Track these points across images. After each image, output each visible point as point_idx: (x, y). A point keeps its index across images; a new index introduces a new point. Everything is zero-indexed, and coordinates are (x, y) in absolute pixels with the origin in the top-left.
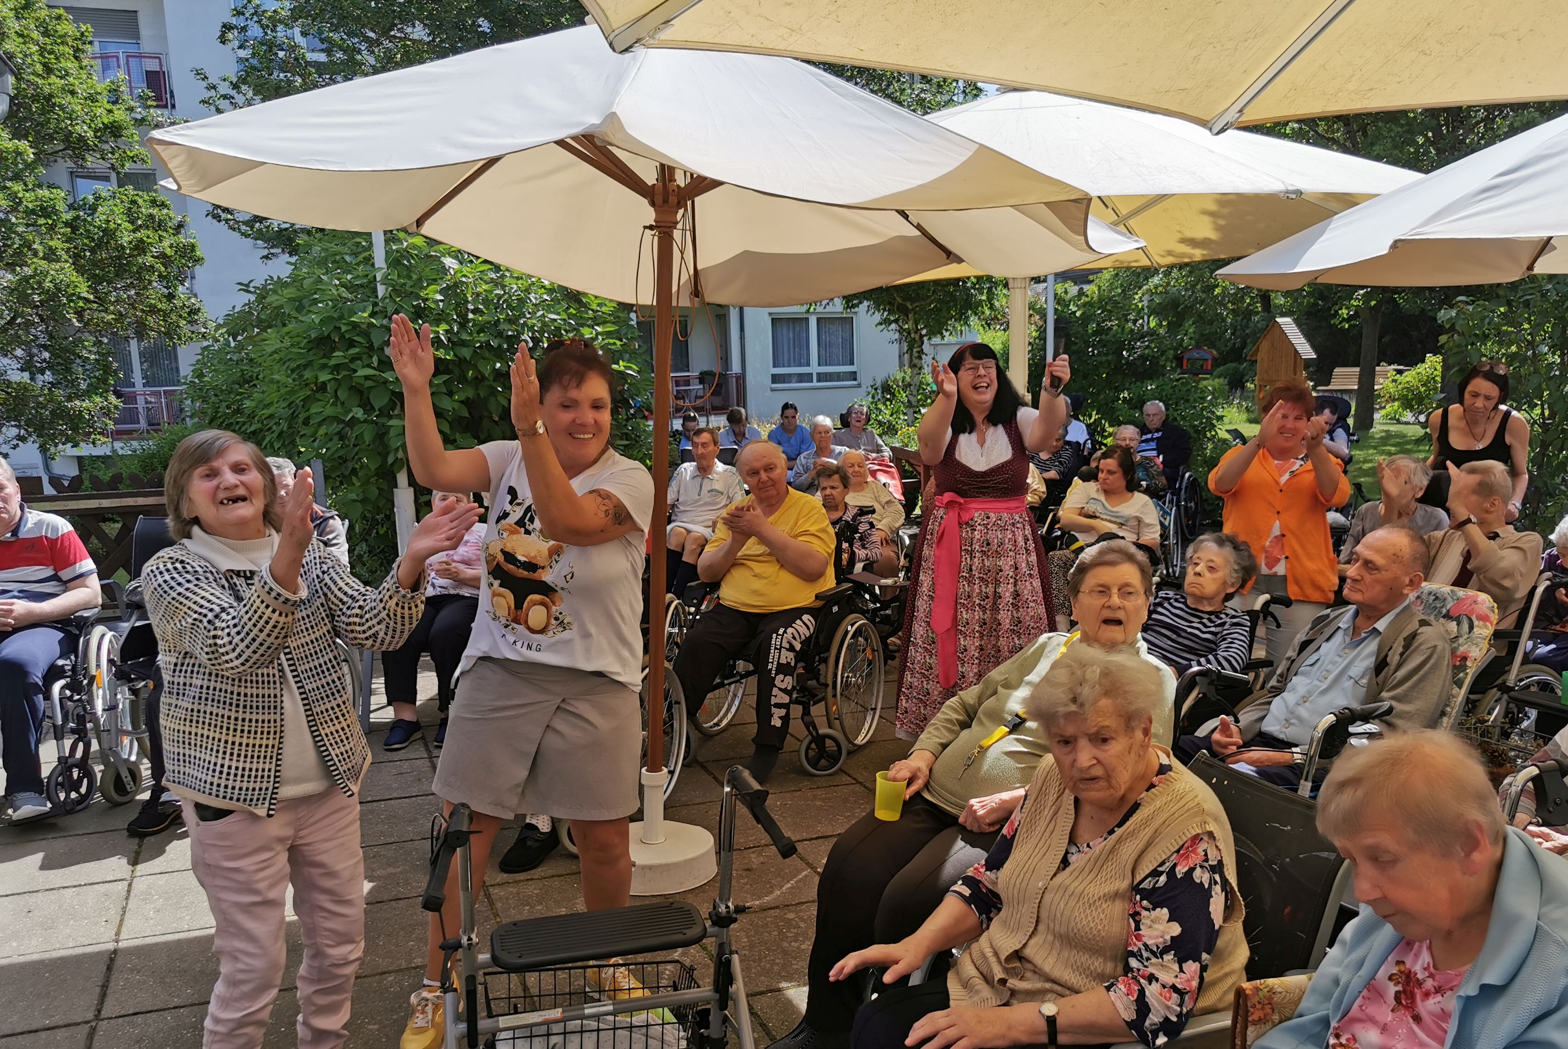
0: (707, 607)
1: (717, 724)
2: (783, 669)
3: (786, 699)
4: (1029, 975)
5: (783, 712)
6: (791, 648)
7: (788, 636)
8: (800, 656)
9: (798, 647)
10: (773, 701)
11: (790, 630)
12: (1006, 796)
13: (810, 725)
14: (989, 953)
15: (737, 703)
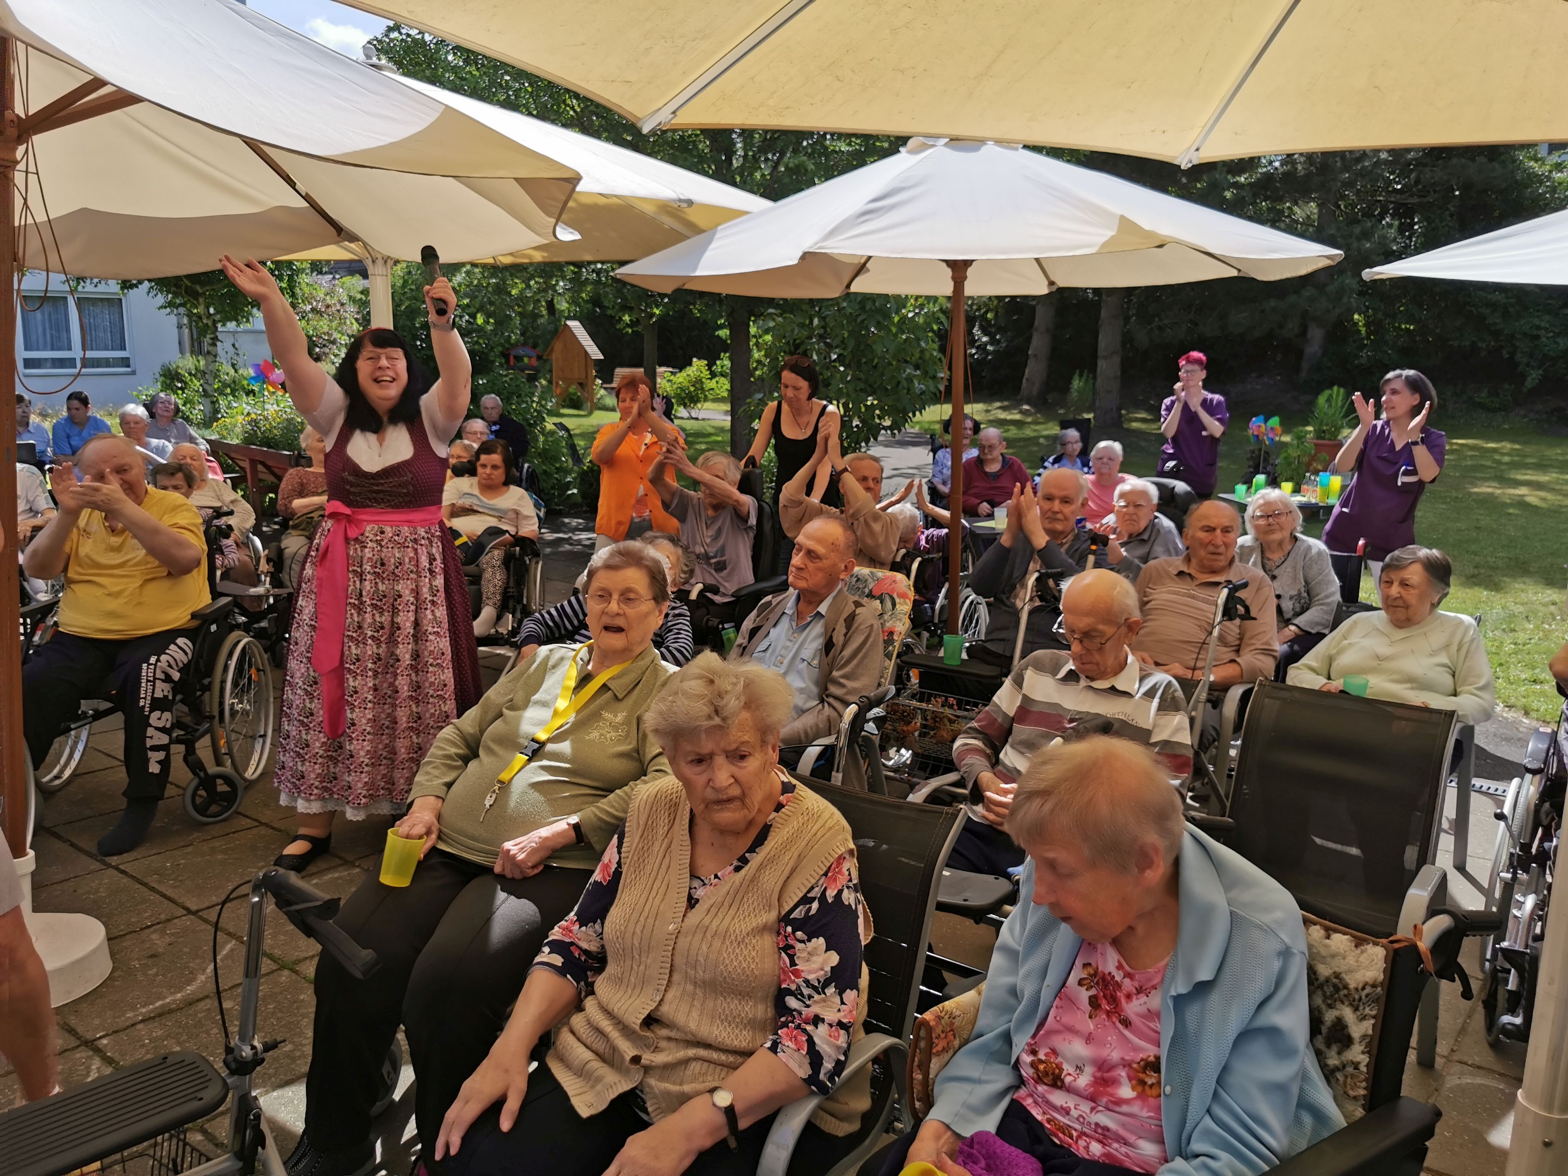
0: (41, 638)
1: (57, 777)
2: (158, 704)
3: (164, 739)
4: (663, 1044)
5: (161, 755)
6: (168, 679)
7: (163, 664)
8: (177, 687)
9: (176, 676)
10: (149, 743)
11: (164, 658)
12: (545, 832)
13: (194, 764)
14: (606, 1025)
15: (81, 747)
